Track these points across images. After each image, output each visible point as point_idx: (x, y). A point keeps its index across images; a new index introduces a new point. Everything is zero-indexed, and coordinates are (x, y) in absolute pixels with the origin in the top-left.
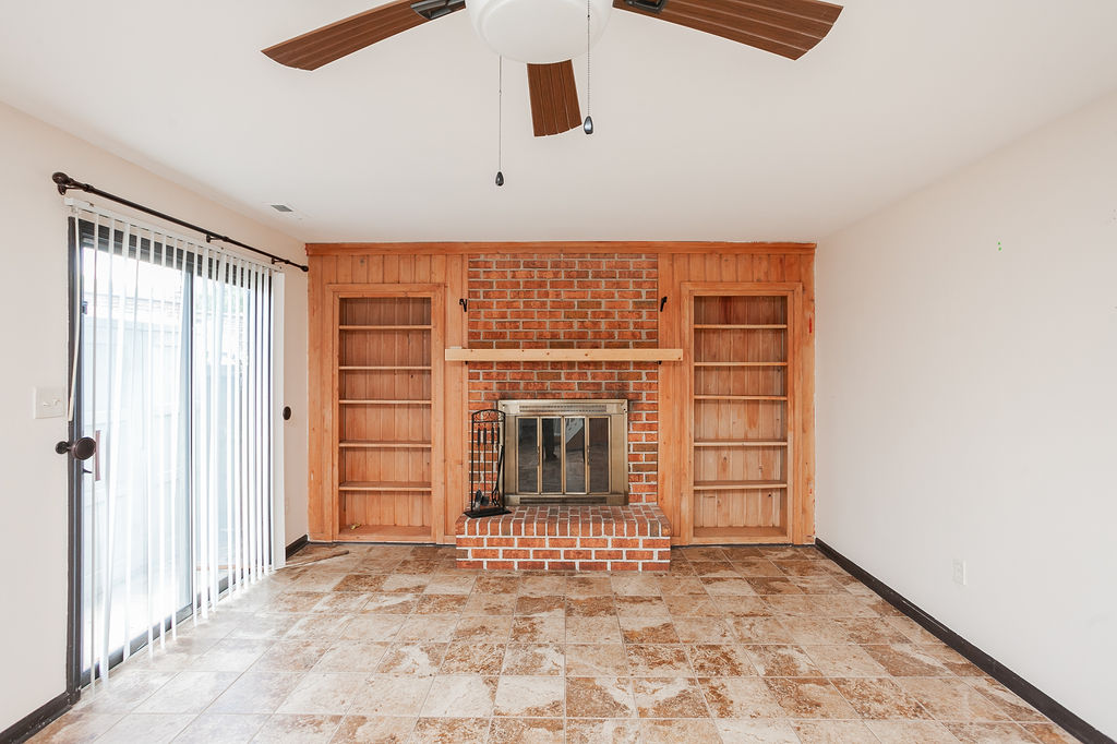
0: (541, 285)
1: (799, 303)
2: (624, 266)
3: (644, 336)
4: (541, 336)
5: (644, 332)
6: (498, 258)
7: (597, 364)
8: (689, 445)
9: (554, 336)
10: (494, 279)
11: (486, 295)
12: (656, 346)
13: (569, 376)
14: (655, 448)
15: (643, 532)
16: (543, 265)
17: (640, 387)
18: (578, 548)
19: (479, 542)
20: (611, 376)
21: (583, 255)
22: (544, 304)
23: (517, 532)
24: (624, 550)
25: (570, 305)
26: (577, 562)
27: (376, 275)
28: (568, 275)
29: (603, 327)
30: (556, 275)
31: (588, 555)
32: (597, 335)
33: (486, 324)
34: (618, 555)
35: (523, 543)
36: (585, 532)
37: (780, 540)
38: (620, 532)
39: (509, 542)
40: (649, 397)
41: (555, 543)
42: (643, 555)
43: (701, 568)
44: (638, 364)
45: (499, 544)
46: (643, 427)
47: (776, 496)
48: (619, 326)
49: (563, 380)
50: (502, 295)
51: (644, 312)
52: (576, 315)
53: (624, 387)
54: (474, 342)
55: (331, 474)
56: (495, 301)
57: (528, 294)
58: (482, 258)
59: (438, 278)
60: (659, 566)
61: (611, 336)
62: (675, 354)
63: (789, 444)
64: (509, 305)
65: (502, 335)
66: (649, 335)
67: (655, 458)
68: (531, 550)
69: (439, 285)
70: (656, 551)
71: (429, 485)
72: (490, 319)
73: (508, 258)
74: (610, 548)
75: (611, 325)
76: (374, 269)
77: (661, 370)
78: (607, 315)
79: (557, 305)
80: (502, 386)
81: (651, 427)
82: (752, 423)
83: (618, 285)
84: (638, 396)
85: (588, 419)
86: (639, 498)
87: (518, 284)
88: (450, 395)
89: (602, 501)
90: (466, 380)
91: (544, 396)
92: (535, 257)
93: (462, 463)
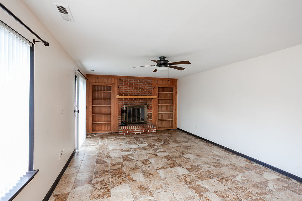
0: (132, 84)
1: (175, 89)
2: (147, 81)
3: (150, 94)
4: (132, 94)
6: (124, 79)
7: (142, 99)
8: (157, 113)
9: (134, 93)
10: (124, 83)
11: (122, 86)
12: (152, 96)
14: (152, 113)
15: (151, 127)
16: (133, 81)
20: (144, 101)
21: (140, 79)
22: (133, 88)
23: (130, 128)
24: (148, 130)
25: (137, 88)
26: (141, 133)
27: (100, 81)
28: (137, 83)
29: (143, 92)
30: (135, 82)
31: (142, 131)
32: (142, 93)
34: (148, 131)
35: (131, 130)
36: (142, 127)
37: (172, 128)
38: (148, 127)
39: (129, 130)
40: (151, 104)
41: (137, 129)
42: (151, 131)
43: (160, 133)
44: (149, 99)
45: (127, 130)
46: (150, 110)
47: (171, 121)
48: (146, 92)
49: (136, 101)
50: (125, 86)
51: (150, 90)
52: (138, 90)
53: (147, 103)
54: (120, 94)
57: (130, 86)
58: (121, 79)
59: (113, 82)
60: (154, 132)
61: (144, 94)
62: (156, 97)
63: (173, 112)
64: (126, 88)
65: (125, 93)
66: (151, 94)
67: (152, 115)
68: (133, 131)
69: (113, 84)
70: (154, 130)
71: (111, 121)
72: (123, 90)
73: (126, 79)
74: (146, 130)
75: (144, 92)
76: (100, 80)
77: (153, 100)
78: (144, 90)
79: (135, 88)
80: (125, 103)
81: (151, 110)
82: (167, 109)
83: (146, 85)
84: (149, 104)
85: (140, 109)
86: (149, 122)
87: (128, 84)
88: (115, 105)
89: (143, 123)
90: (118, 101)
91: (132, 104)
92: (131, 79)
93: (117, 117)
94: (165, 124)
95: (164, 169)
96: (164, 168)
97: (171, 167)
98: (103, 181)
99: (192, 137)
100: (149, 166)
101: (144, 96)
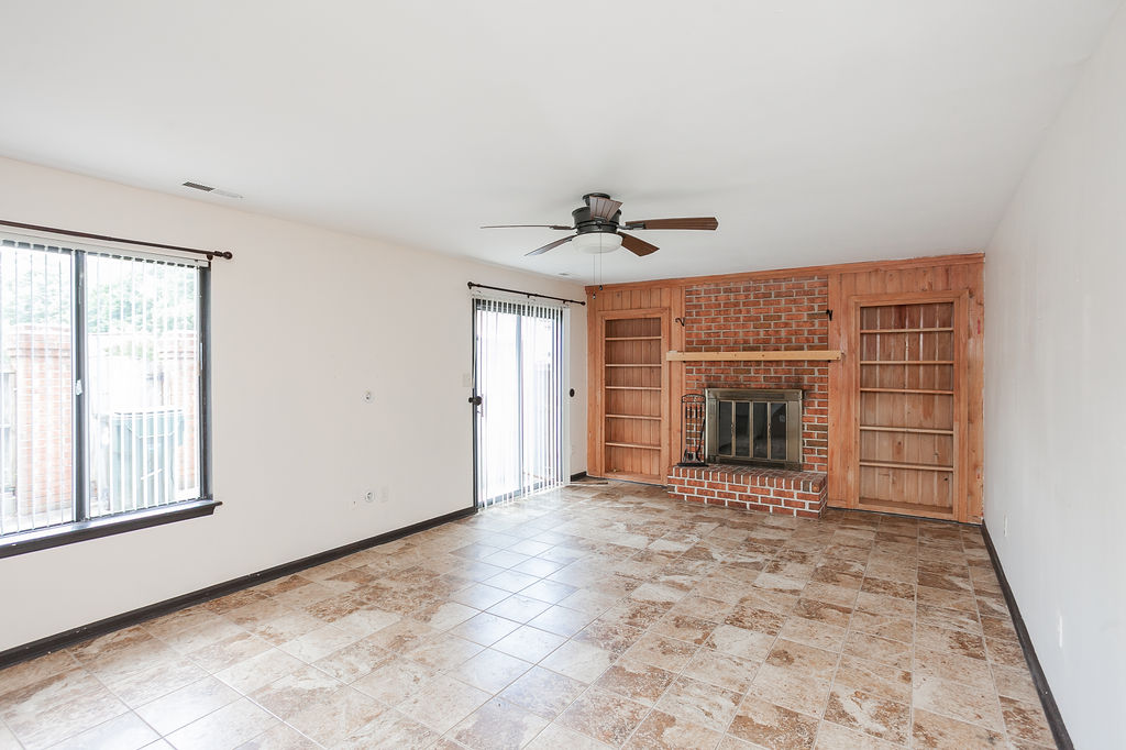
0: (736, 305)
2: (800, 287)
3: (816, 341)
4: (735, 342)
5: (816, 337)
6: (705, 287)
7: (778, 362)
8: (854, 428)
9: (746, 342)
10: (703, 303)
11: (698, 314)
12: (826, 348)
13: (757, 372)
14: (826, 429)
15: (797, 487)
16: (738, 290)
17: (813, 380)
18: (749, 493)
19: (682, 482)
20: (789, 372)
21: (767, 281)
22: (738, 318)
24: (783, 499)
25: (758, 319)
26: (748, 503)
27: (627, 304)
28: (756, 296)
29: (783, 334)
30: (747, 297)
31: (756, 499)
32: (779, 340)
33: (697, 335)
34: (779, 502)
35: (710, 485)
36: (754, 482)
38: (779, 485)
40: (820, 388)
41: (732, 488)
44: (811, 362)
45: (695, 484)
46: (816, 412)
48: (796, 333)
49: (752, 374)
50: (708, 313)
51: (816, 321)
52: (762, 326)
53: (800, 380)
54: (689, 348)
55: (600, 434)
56: (703, 318)
57: (726, 312)
58: (695, 288)
59: (665, 304)
60: (810, 514)
61: (789, 341)
63: (954, 432)
64: (714, 320)
65: (709, 342)
66: (821, 340)
67: (826, 436)
68: (716, 491)
69: (666, 308)
70: (807, 502)
71: (659, 445)
72: (700, 331)
73: (712, 287)
74: (772, 496)
75: (790, 333)
76: (625, 299)
77: (831, 367)
78: (786, 325)
79: (748, 319)
80: (708, 380)
81: (822, 412)
82: (928, 413)
83: (795, 301)
84: (812, 387)
85: (769, 404)
86: (812, 467)
87: (720, 305)
88: (673, 385)
90: (684, 373)
91: (738, 386)
92: (732, 285)
94: (917, 490)
101: (786, 350)
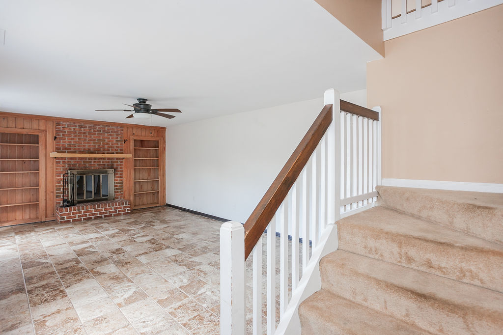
0: (85, 133)
1: (162, 143)
2: (113, 129)
3: (119, 150)
4: (84, 149)
5: (119, 149)
6: (68, 123)
7: (104, 159)
8: (132, 181)
9: (89, 150)
10: (66, 130)
11: (63, 135)
12: (123, 153)
13: (94, 162)
14: (123, 183)
15: (123, 204)
16: (85, 127)
17: (118, 165)
18: (103, 211)
19: (69, 214)
20: (109, 162)
21: (99, 125)
22: (85, 140)
23: (83, 209)
24: (117, 210)
25: (95, 140)
26: (103, 215)
27: (12, 125)
28: (94, 131)
29: (106, 147)
30: (90, 130)
31: (106, 213)
32: (104, 150)
33: (63, 145)
34: (116, 212)
35: (85, 212)
36: (106, 206)
37: (157, 205)
38: (116, 205)
39: (80, 213)
40: (120, 168)
41: (96, 211)
42: (123, 211)
43: (138, 213)
44: (117, 159)
45: (77, 213)
46: (119, 177)
47: (156, 195)
48: (111, 147)
49: (92, 163)
50: (70, 136)
51: (119, 143)
52: (97, 143)
53: (113, 165)
54: (58, 150)
56: (67, 138)
57: (79, 136)
58: (62, 123)
59: (42, 128)
60: (127, 213)
61: (109, 150)
62: (130, 156)
63: (159, 180)
64: (72, 139)
65: (70, 149)
66: (121, 150)
67: (122, 186)
68: (88, 214)
69: (43, 131)
70: (126, 209)
71: (38, 201)
72: (65, 142)
73: (72, 124)
74: (113, 210)
75: (109, 147)
76: (11, 122)
77: (124, 160)
78: (107, 144)
79: (90, 140)
80: (69, 165)
81: (121, 177)
82: (149, 175)
83: (111, 135)
84: (117, 168)
85: (101, 175)
86: (118, 198)
87: (76, 133)
88: (48, 169)
89: (106, 199)
90: (55, 164)
91: (85, 168)
92: (82, 124)
93: (53, 192)
94: (146, 200)
95: (147, 255)
96: (146, 253)
97: (156, 251)
98: (47, 284)
99: (188, 214)
100: (123, 255)
101: (107, 153)
